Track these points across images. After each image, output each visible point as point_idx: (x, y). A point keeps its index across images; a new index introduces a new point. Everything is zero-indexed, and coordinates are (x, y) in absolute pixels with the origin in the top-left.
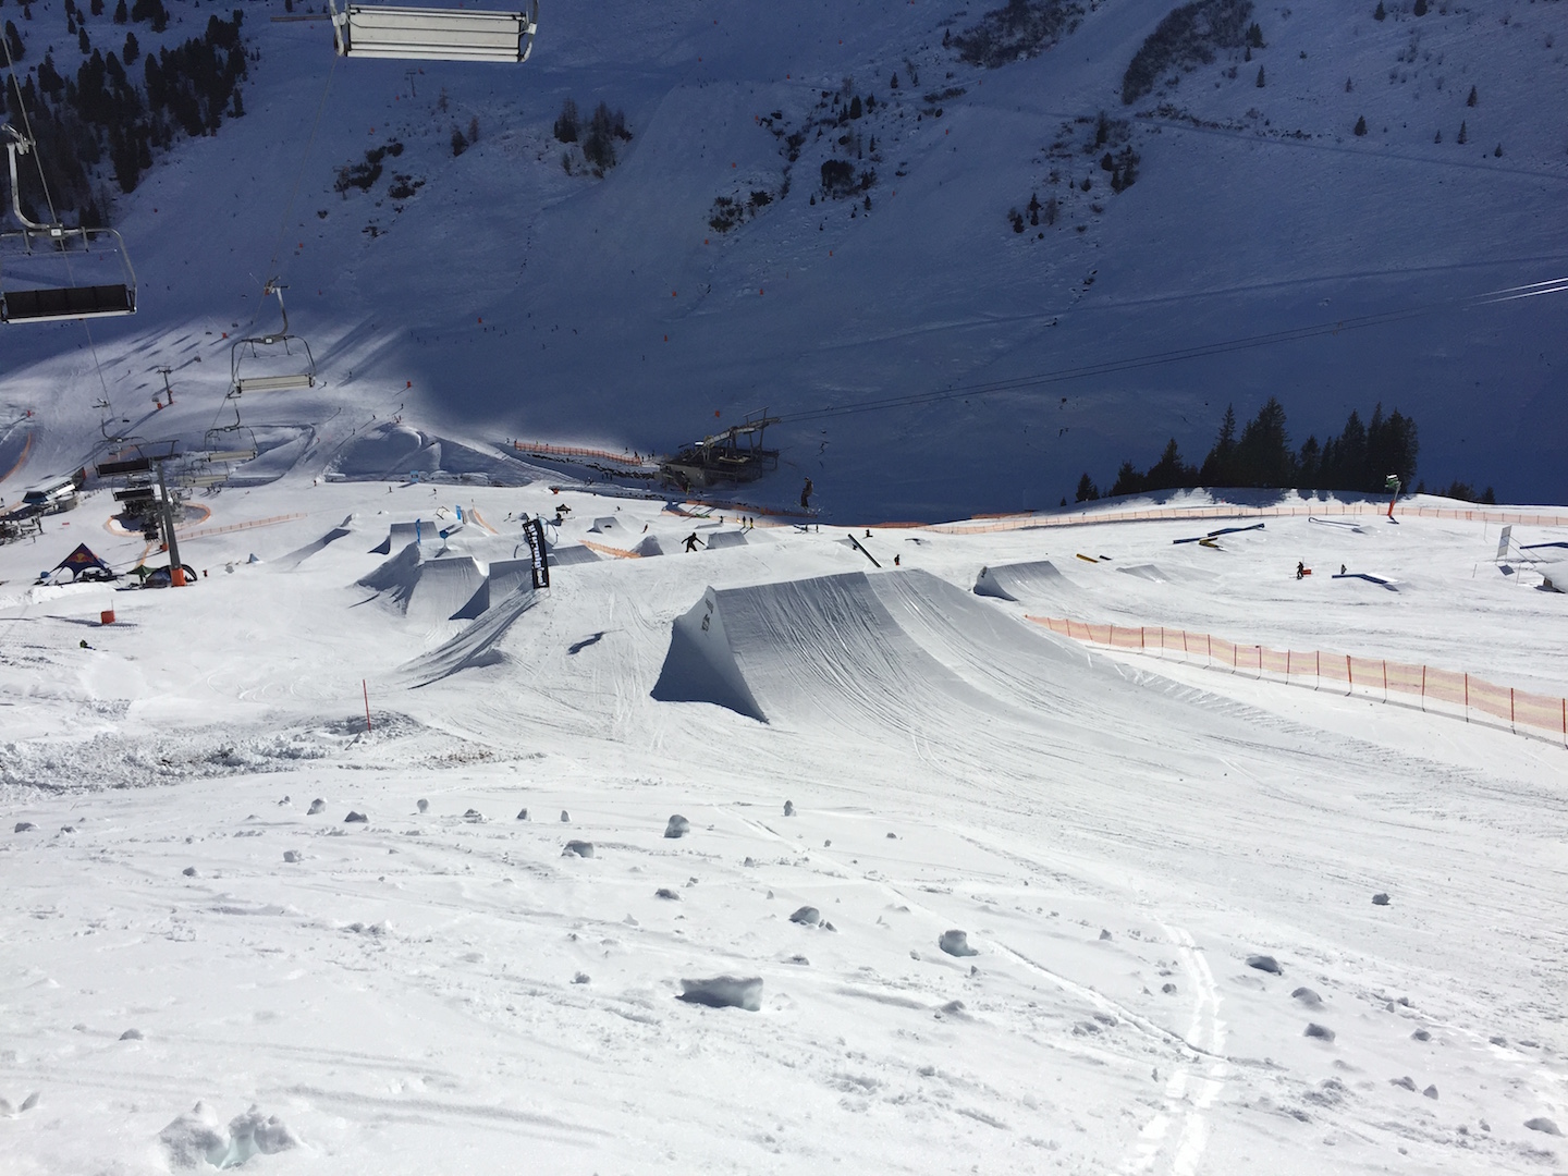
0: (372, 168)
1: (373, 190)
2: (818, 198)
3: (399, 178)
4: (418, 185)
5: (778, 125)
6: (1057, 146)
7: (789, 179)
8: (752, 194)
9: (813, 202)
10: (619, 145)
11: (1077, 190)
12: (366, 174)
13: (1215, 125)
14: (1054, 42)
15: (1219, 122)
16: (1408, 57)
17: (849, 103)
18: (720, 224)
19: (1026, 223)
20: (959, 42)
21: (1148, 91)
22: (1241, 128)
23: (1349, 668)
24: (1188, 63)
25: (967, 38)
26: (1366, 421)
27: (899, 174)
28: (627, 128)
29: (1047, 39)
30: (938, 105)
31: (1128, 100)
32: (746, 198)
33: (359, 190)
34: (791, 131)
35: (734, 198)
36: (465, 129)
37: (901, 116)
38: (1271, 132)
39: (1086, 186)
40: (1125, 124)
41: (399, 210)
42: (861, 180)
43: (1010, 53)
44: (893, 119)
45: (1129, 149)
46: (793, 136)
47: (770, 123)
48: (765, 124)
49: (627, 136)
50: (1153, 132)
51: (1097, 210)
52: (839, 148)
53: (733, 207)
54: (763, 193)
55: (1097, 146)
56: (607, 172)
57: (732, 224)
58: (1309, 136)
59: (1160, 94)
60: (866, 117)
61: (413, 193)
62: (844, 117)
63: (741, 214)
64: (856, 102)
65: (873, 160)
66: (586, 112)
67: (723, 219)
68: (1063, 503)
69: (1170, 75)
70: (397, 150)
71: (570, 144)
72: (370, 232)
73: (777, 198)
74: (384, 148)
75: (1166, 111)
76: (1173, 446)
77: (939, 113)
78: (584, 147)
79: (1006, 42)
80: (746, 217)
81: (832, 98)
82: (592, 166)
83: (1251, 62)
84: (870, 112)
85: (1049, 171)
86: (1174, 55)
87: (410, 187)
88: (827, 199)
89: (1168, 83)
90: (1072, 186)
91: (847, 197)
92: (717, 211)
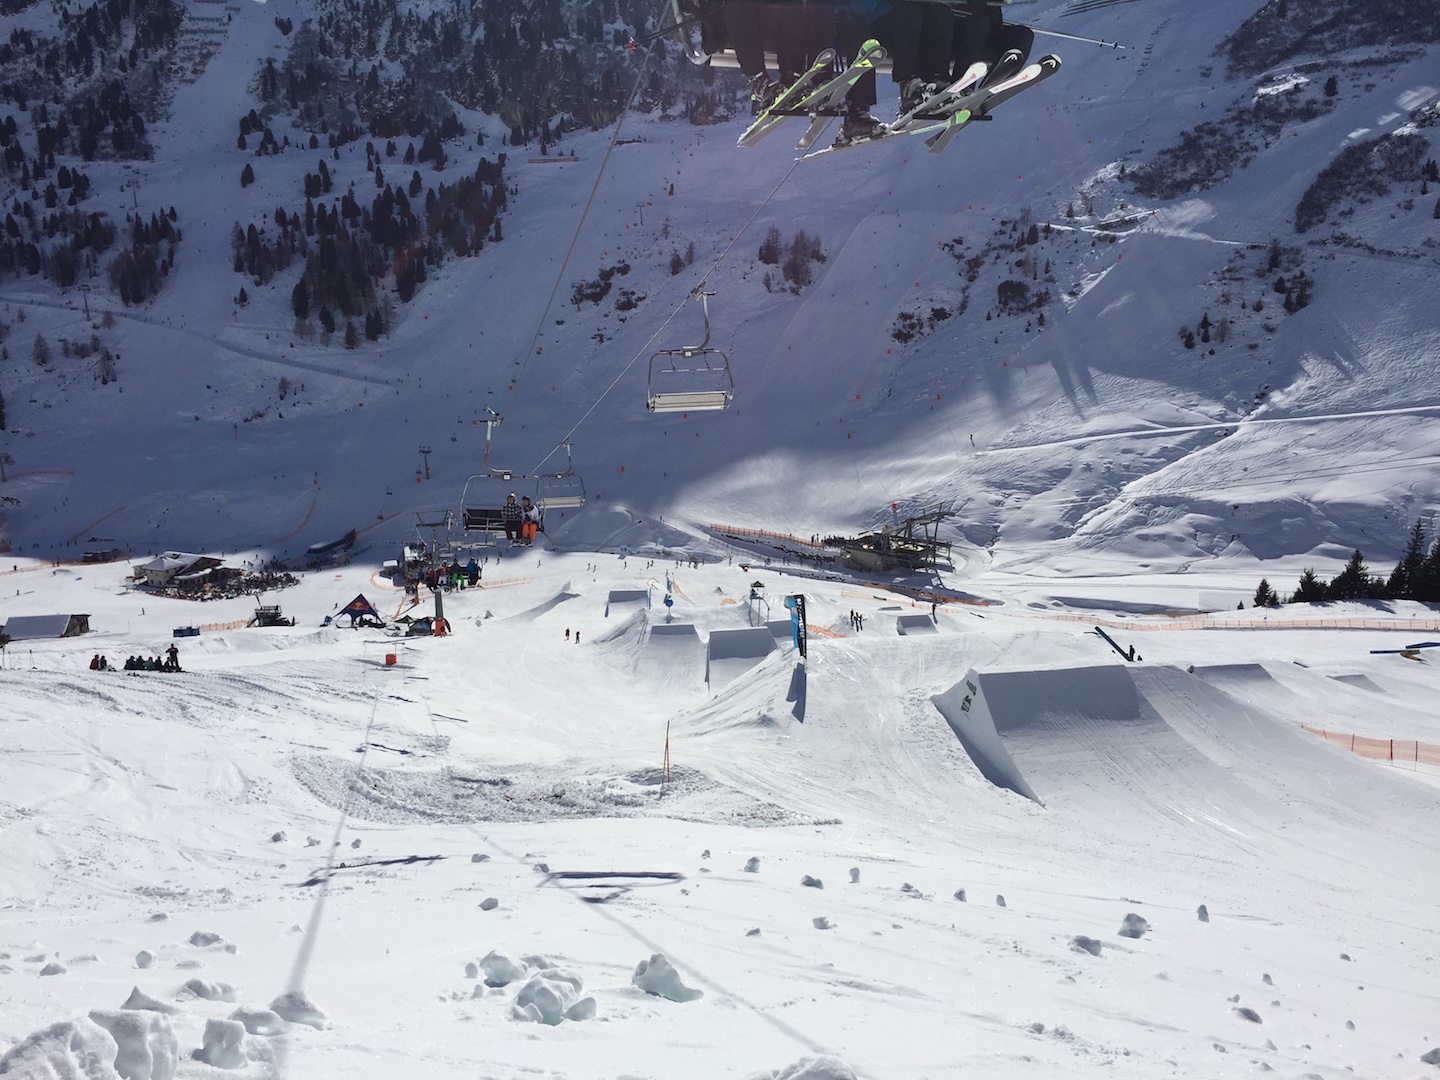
0: (603, 285)
1: (601, 303)
2: (994, 315)
3: (625, 294)
4: (640, 299)
5: (959, 249)
7: (967, 297)
8: (933, 310)
9: (989, 318)
10: (814, 266)
11: (1249, 311)
12: (598, 290)
14: (1226, 176)
17: (1026, 230)
18: (901, 336)
19: (1197, 339)
20: (1134, 177)
21: (1321, 221)
24: (1362, 195)
25: (1141, 173)
28: (823, 252)
29: (1220, 173)
30: (1112, 233)
31: (1301, 229)
32: (927, 314)
33: (592, 303)
34: (970, 255)
35: (916, 313)
36: (682, 253)
39: (1258, 308)
40: (1297, 251)
42: (1036, 299)
43: (1183, 186)
45: (1302, 274)
46: (973, 259)
49: (822, 259)
51: (1269, 329)
52: (1016, 270)
53: (914, 321)
54: (942, 310)
55: (1270, 270)
56: (803, 290)
57: (912, 336)
59: (1334, 224)
60: (1042, 242)
61: (635, 306)
62: (1020, 245)
63: (921, 327)
64: (1034, 230)
65: (1047, 280)
66: (788, 237)
67: (905, 331)
69: (1344, 206)
70: (625, 270)
71: (771, 267)
73: (955, 313)
74: (614, 268)
75: (1339, 240)
76: (1358, 558)
77: (1113, 240)
78: (784, 269)
79: (1179, 176)
80: (926, 330)
81: (1011, 225)
82: (790, 284)
83: (1428, 195)
84: (1046, 238)
86: (1349, 188)
87: (634, 301)
88: (1002, 315)
89: (1343, 214)
90: (1243, 307)
91: (1021, 314)
92: (900, 324)
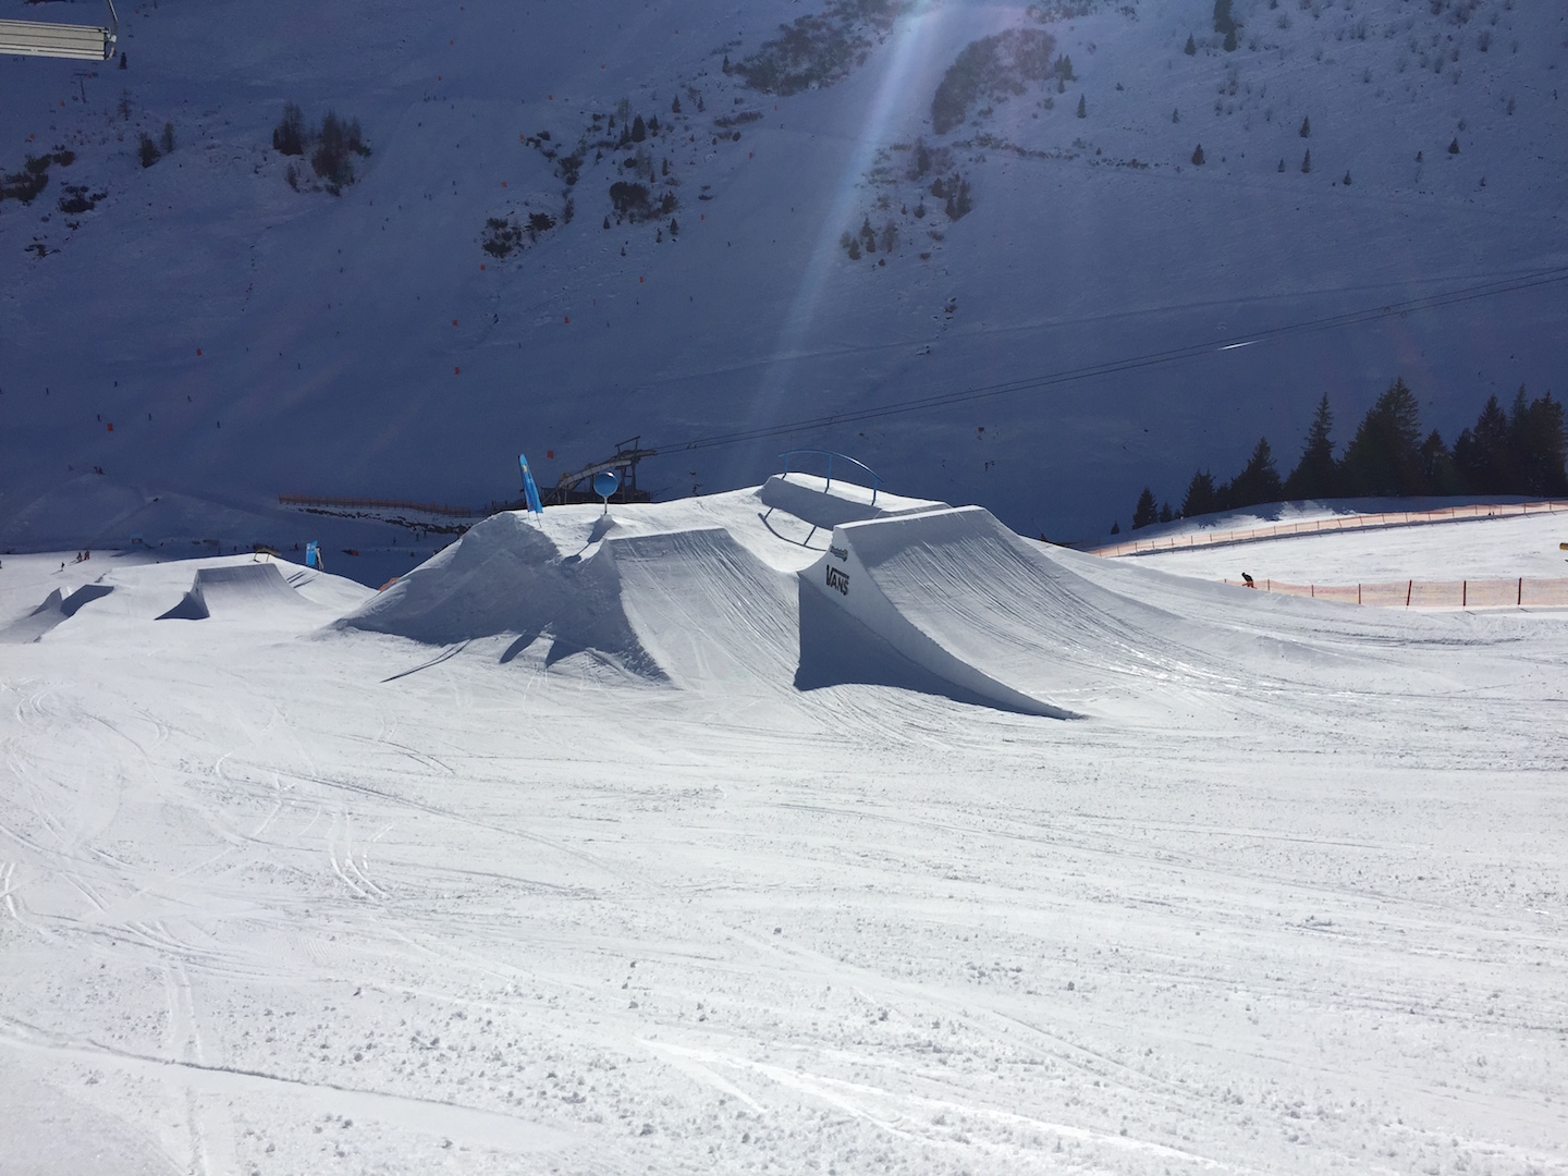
0: (33, 177)
1: (36, 203)
2: (613, 222)
3: (71, 190)
4: (96, 197)
5: (547, 146)
6: (878, 172)
7: (571, 202)
8: (531, 216)
9: (606, 226)
10: (354, 158)
11: (911, 216)
12: (27, 184)
13: (1042, 155)
14: (845, 73)
15: (1046, 152)
16: (1231, 88)
17: (631, 125)
18: (497, 248)
19: (862, 249)
20: (740, 69)
21: (960, 122)
22: (1071, 158)
24: (997, 93)
25: (749, 65)
26: (1506, 407)
27: (703, 198)
28: (364, 143)
29: (836, 70)
30: (735, 129)
31: (941, 129)
32: (524, 221)
33: (17, 202)
34: (565, 153)
35: (511, 220)
36: (156, 137)
37: (692, 140)
38: (1105, 160)
39: (920, 213)
40: (946, 151)
41: (74, 227)
42: (660, 204)
43: (802, 82)
44: (683, 143)
45: (957, 177)
46: (568, 160)
47: (538, 144)
48: (531, 143)
49: (366, 152)
50: (977, 161)
51: (938, 237)
52: (626, 171)
53: (508, 229)
54: (543, 216)
55: (921, 173)
56: (345, 190)
57: (509, 249)
58: (1146, 165)
59: (975, 124)
60: (650, 140)
61: (91, 207)
62: (624, 142)
63: (519, 238)
64: (638, 121)
65: (667, 183)
66: (313, 121)
67: (499, 242)
68: (1115, 530)
69: (981, 105)
70: (67, 158)
71: (294, 158)
72: (37, 251)
73: (560, 222)
74: (49, 156)
75: (985, 141)
76: (1263, 448)
77: (737, 137)
78: (314, 163)
79: (793, 71)
80: (526, 241)
81: (607, 120)
82: (324, 182)
83: (1066, 93)
84: (655, 135)
85: (875, 197)
86: (982, 86)
87: (89, 201)
88: (625, 222)
89: (982, 113)
90: (904, 212)
91: (646, 221)
92: (491, 234)
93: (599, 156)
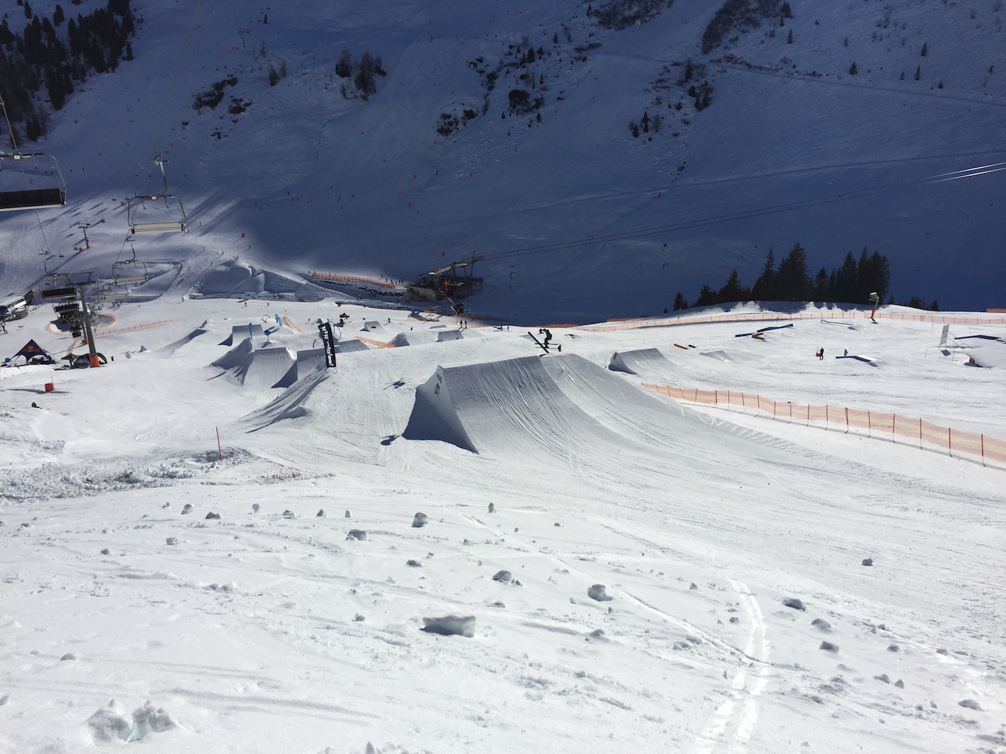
0: (217, 94)
1: (218, 108)
2: (507, 114)
3: (235, 101)
4: (247, 105)
5: (481, 66)
6: (661, 81)
7: (488, 102)
8: (464, 111)
9: (503, 117)
10: (377, 79)
11: (673, 109)
12: (213, 98)
13: (761, 68)
14: (658, 14)
15: (763, 66)
16: (884, 24)
17: (526, 52)
18: (444, 131)
19: (641, 130)
20: (597, 13)
21: (718, 46)
22: (777, 70)
23: (847, 415)
24: (743, 27)
25: (602, 11)
26: (857, 258)
27: (559, 99)
28: (383, 68)
29: (654, 11)
30: (584, 54)
31: (706, 51)
32: (460, 114)
33: (208, 108)
34: (489, 70)
35: (453, 114)
36: (277, 68)
37: (560, 61)
38: (797, 72)
39: (679, 107)
40: (703, 67)
41: (235, 121)
42: (534, 103)
43: (629, 21)
44: (555, 63)
45: (706, 83)
46: (491, 74)
47: (475, 65)
48: (472, 66)
49: (383, 73)
50: (721, 72)
51: (686, 122)
52: (520, 82)
53: (452, 120)
54: (471, 111)
55: (686, 81)
56: (370, 97)
57: (451, 131)
58: (821, 75)
59: (726, 48)
60: (538, 61)
61: (244, 110)
62: (523, 63)
63: (457, 125)
64: (531, 52)
65: (542, 89)
66: (356, 58)
67: (446, 127)
68: (666, 311)
69: (732, 35)
70: (233, 82)
71: (346, 79)
72: (217, 136)
73: (480, 114)
74: (224, 81)
75: (730, 59)
76: (735, 275)
77: (584, 60)
78: (355, 81)
79: (627, 13)
80: (461, 126)
81: (516, 49)
82: (360, 92)
83: (784, 27)
84: (540, 58)
85: (655, 97)
86: (735, 22)
87: (243, 107)
88: (513, 115)
89: (731, 40)
90: (670, 107)
91: (525, 113)
92: (442, 122)
93: (508, 72)
